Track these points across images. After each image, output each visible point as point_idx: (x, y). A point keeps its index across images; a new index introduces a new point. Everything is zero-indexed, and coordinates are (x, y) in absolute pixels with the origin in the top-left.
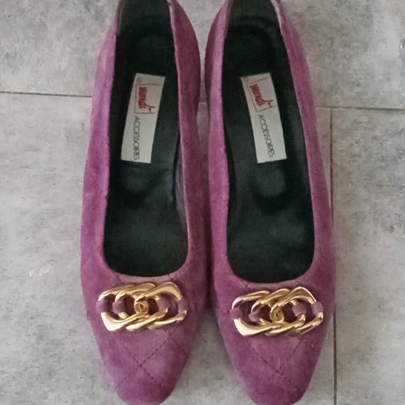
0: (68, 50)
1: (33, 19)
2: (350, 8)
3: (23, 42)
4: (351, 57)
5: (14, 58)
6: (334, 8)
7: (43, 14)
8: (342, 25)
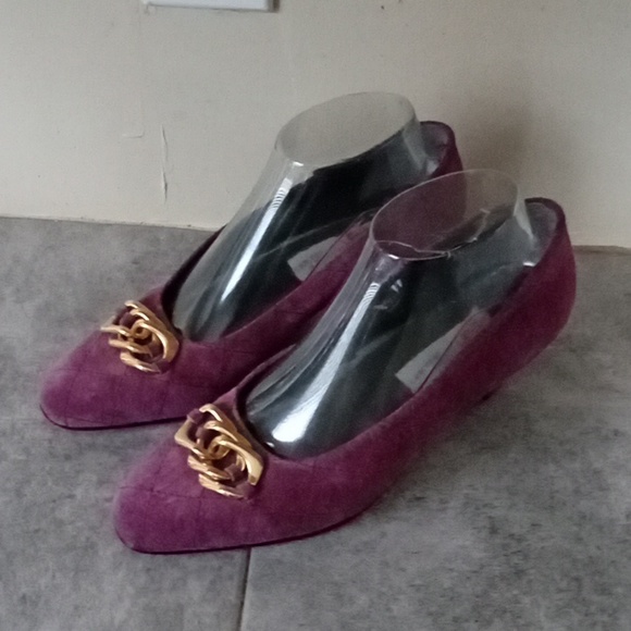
0: (130, 590)
1: (74, 537)
2: (601, 528)
3: (54, 576)
4: (615, 611)
5: (35, 604)
6: (575, 528)
7: (92, 528)
8: (591, 557)
